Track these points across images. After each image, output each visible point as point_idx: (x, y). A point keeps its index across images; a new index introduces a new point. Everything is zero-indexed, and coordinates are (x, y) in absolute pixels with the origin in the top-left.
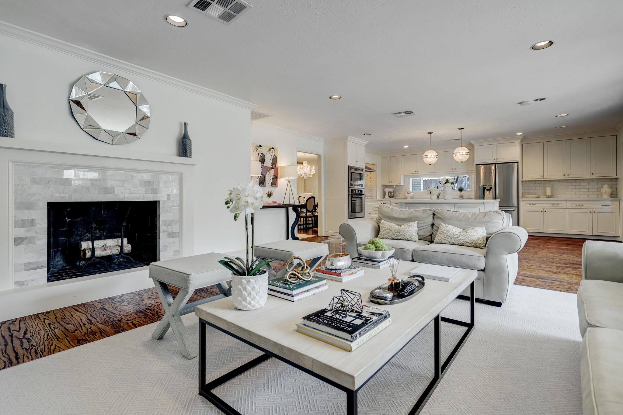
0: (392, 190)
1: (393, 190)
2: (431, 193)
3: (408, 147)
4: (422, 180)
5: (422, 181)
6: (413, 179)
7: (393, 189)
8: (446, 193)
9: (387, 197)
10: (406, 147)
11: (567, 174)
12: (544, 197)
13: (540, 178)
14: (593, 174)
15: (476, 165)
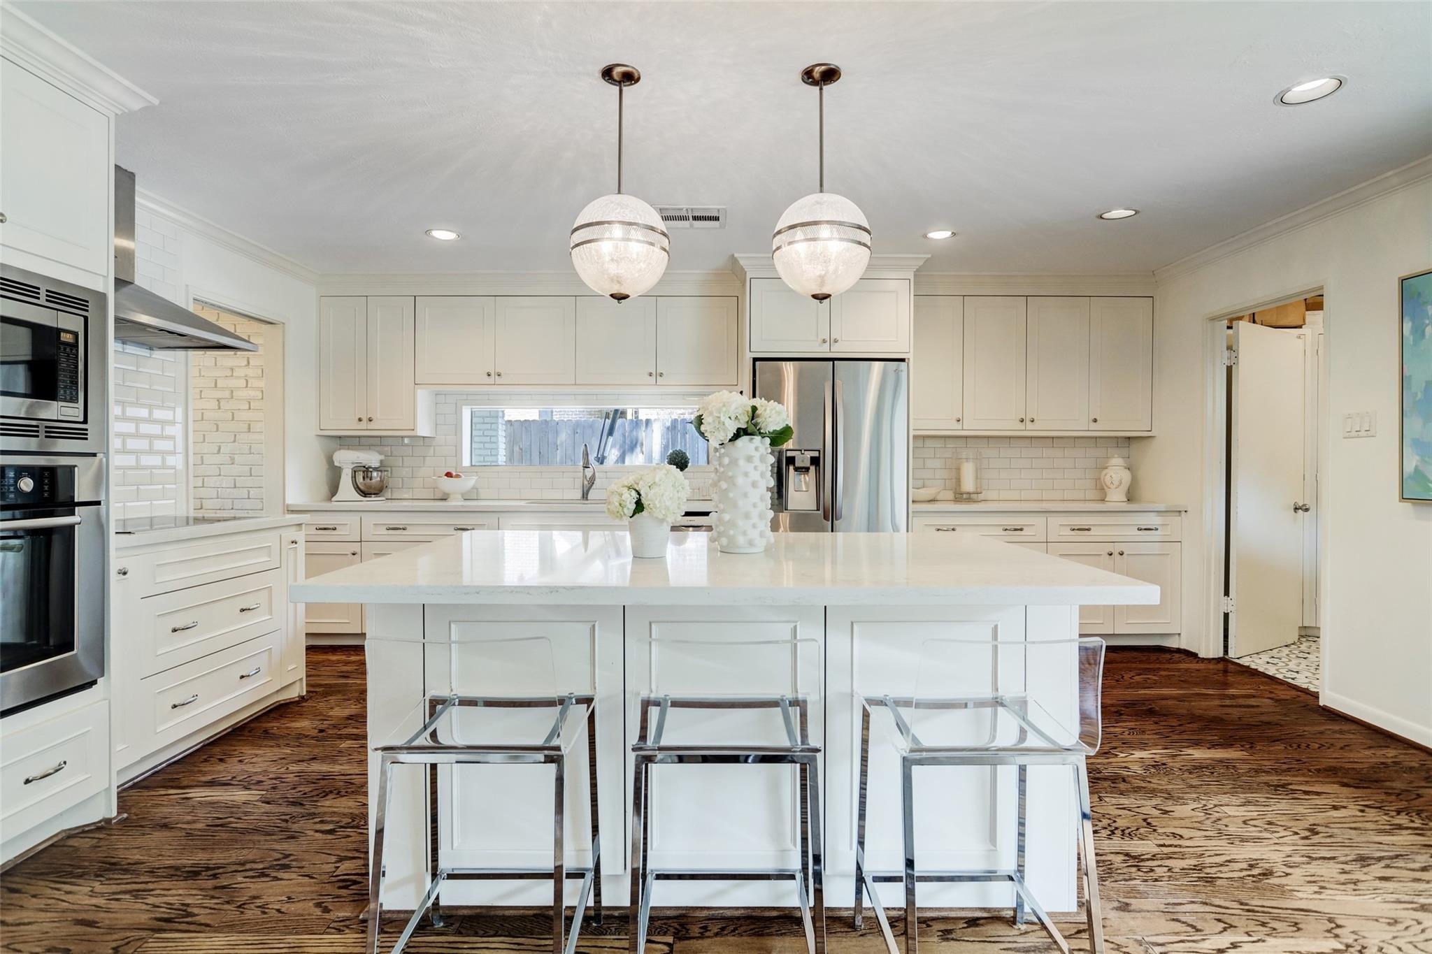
0: (372, 458)
1: (382, 457)
2: (639, 507)
3: (453, 235)
4: (500, 420)
5: (500, 426)
6: (476, 408)
7: (380, 453)
8: (741, 503)
9: (346, 488)
10: (443, 235)
11: (1028, 418)
12: (950, 495)
13: (953, 429)
14: (1095, 421)
15: (755, 360)
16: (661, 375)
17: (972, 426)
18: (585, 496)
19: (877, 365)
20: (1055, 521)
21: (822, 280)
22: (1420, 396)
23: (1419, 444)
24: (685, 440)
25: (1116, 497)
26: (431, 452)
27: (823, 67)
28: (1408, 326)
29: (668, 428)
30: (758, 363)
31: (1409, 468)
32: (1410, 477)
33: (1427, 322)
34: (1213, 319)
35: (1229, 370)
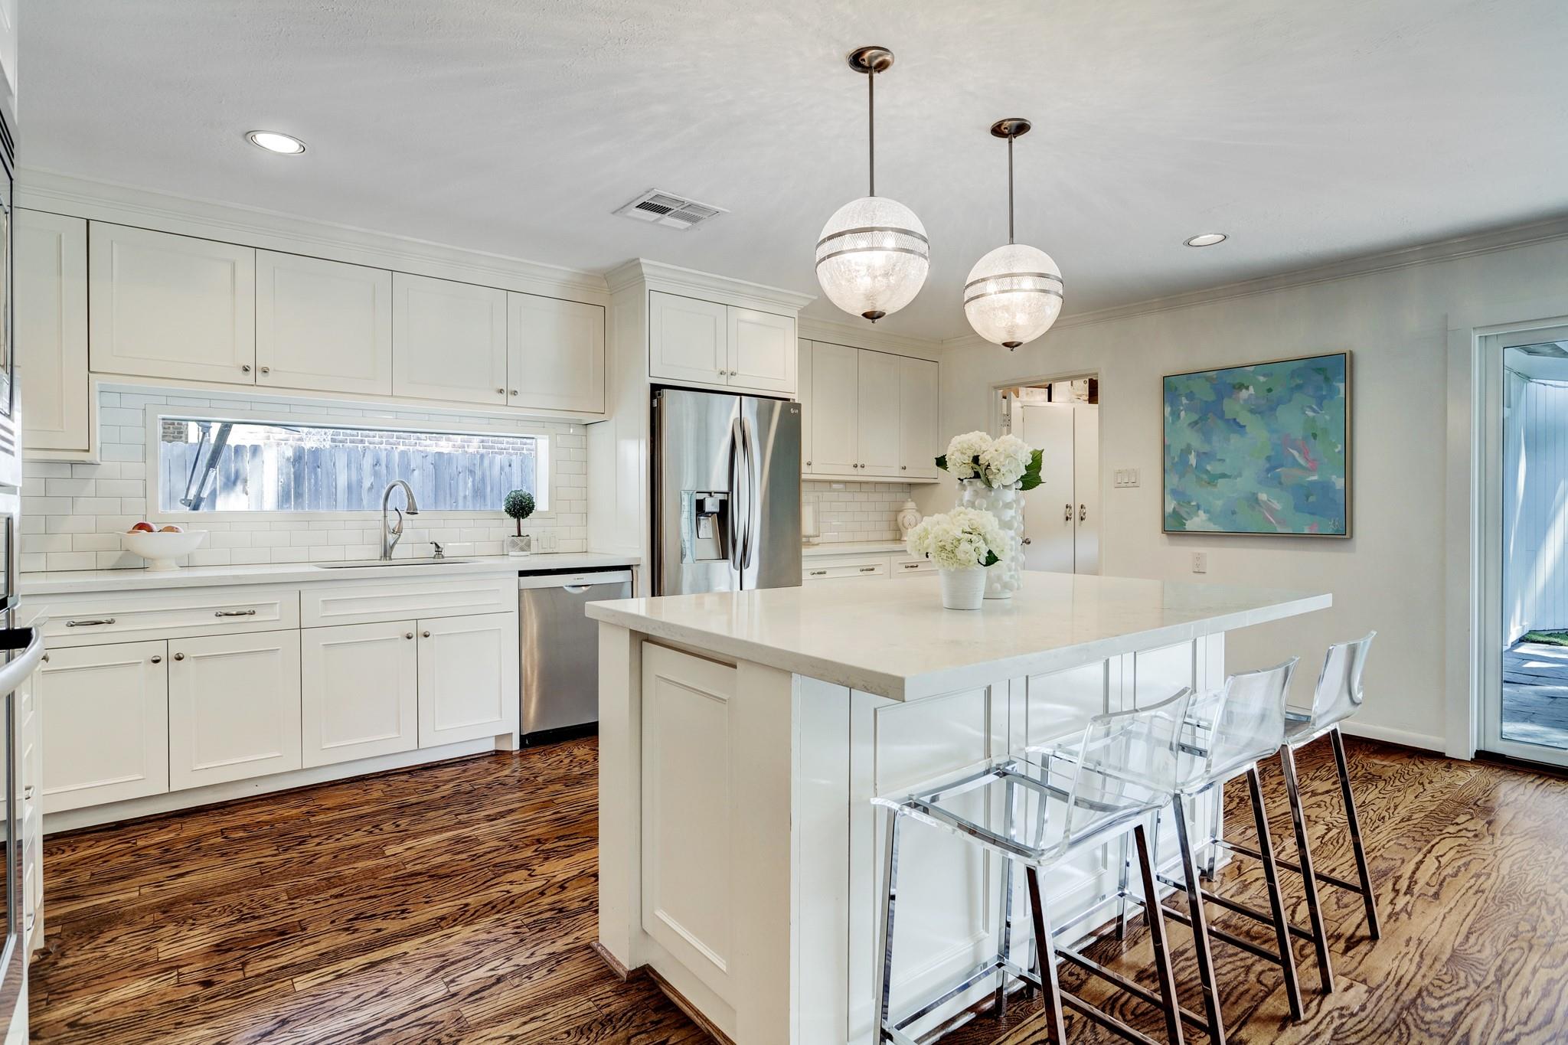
10: (277, 143)
11: (860, 464)
14: (904, 468)
15: (654, 386)
16: (514, 394)
17: (820, 470)
18: (387, 553)
22: (1176, 459)
23: (1175, 493)
26: (94, 488)
27: (1018, 122)
28: (1168, 410)
29: (288, 459)
30: (658, 394)
31: (1169, 509)
32: (1170, 516)
33: (1182, 408)
34: (996, 388)
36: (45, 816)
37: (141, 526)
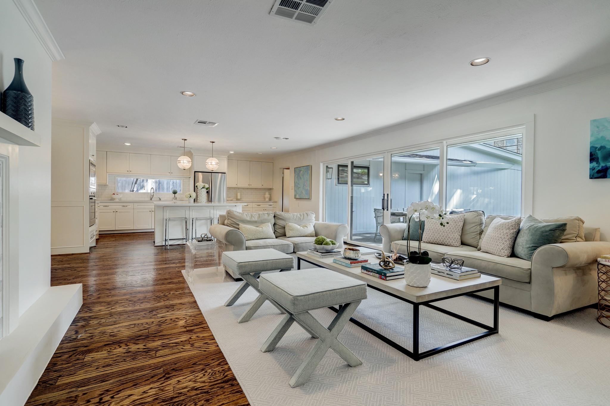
2: (190, 197)
3: (130, 144)
11: (250, 184)
12: (235, 199)
13: (235, 186)
14: (263, 186)
15: (195, 172)
16: (172, 173)
17: (239, 186)
18: (151, 199)
19: (220, 174)
20: (254, 204)
21: (213, 169)
22: (296, 184)
23: (295, 191)
24: (160, 186)
25: (267, 200)
26: (107, 188)
28: (295, 175)
30: (196, 173)
32: (296, 194)
34: (280, 168)
35: (283, 177)
36: (99, 231)
37: (114, 194)
